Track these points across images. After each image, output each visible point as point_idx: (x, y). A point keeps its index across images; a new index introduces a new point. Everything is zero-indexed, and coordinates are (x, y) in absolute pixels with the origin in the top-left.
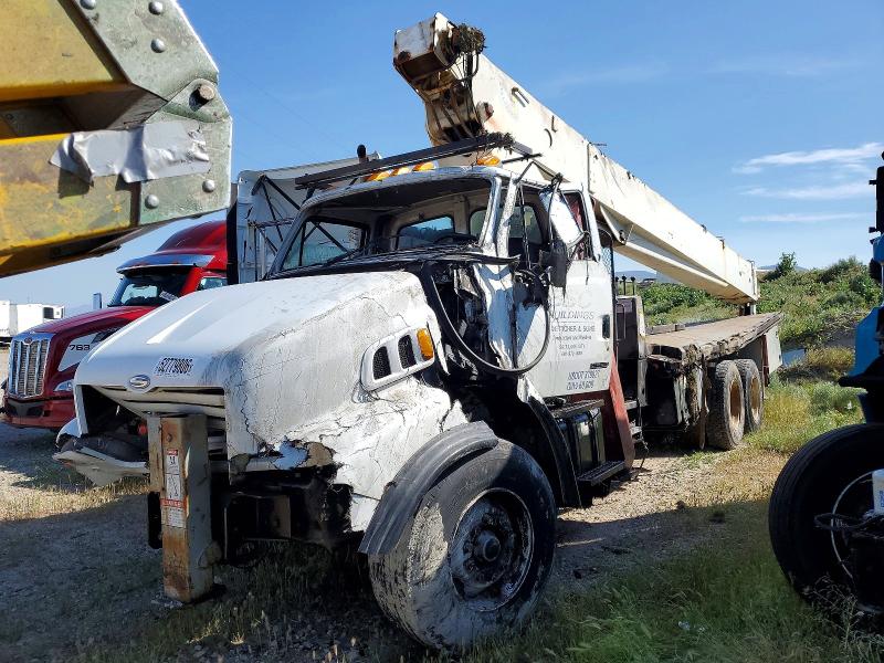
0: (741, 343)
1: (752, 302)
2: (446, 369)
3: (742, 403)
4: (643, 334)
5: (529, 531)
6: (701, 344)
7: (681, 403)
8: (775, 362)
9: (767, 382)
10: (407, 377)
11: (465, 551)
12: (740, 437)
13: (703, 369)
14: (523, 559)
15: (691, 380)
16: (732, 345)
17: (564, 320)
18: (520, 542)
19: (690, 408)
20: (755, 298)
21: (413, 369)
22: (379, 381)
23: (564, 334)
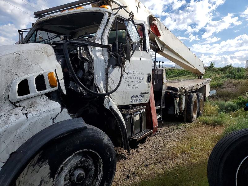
0: (199, 87)
1: (202, 75)
2: (65, 93)
3: (197, 107)
4: (165, 83)
5: (101, 167)
6: (185, 87)
7: (176, 107)
8: (208, 94)
9: (205, 100)
10: (41, 96)
11: (65, 180)
12: (195, 119)
13: (185, 96)
14: (97, 179)
15: (181, 99)
16: (195, 88)
17: (130, 74)
18: (97, 171)
19: (180, 109)
20: (203, 73)
21: (43, 92)
22: (21, 97)
23: (130, 80)
